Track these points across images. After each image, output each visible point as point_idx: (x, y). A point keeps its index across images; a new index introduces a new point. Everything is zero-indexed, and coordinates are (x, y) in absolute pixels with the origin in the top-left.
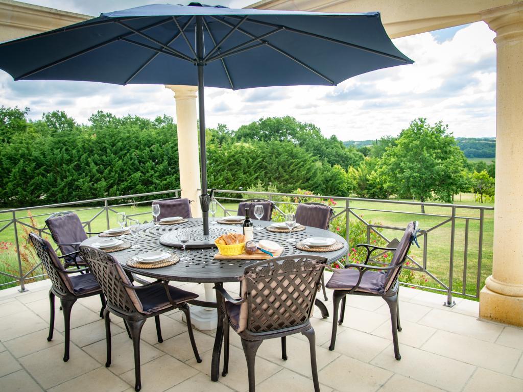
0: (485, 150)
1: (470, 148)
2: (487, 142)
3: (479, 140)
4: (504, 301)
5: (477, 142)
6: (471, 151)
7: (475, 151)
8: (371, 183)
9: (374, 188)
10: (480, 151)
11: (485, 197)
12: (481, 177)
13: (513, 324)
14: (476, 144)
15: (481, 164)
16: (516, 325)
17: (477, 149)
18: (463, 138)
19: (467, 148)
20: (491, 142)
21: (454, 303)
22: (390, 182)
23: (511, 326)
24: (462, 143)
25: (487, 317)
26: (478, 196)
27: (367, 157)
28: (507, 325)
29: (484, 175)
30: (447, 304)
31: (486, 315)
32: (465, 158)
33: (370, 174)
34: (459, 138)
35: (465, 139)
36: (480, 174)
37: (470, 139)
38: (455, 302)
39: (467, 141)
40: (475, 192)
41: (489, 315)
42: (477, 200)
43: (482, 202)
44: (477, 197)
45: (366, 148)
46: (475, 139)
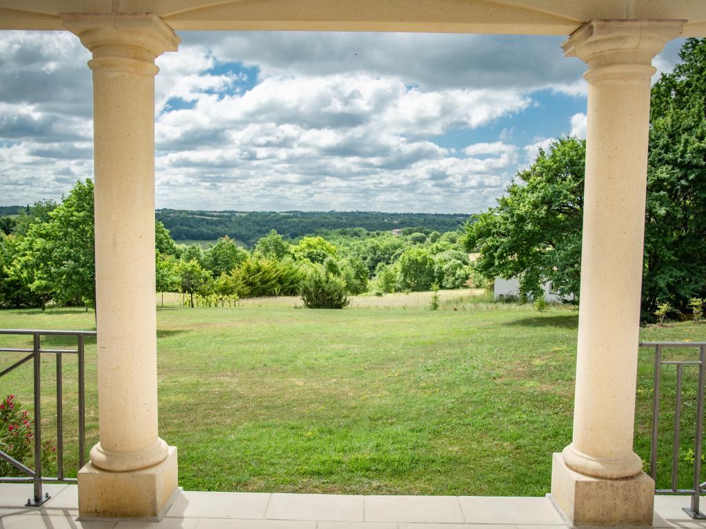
0: (202, 229)
1: (181, 225)
2: (204, 217)
3: (192, 213)
4: (114, 481)
5: (190, 216)
6: (182, 230)
7: (188, 230)
8: (12, 281)
9: (18, 290)
10: (194, 230)
11: (197, 297)
12: (190, 269)
13: (129, 516)
14: (188, 220)
15: (194, 250)
16: (133, 516)
17: (190, 226)
18: (171, 210)
19: (176, 225)
20: (209, 218)
21: (47, 496)
22: (40, 278)
23: (127, 519)
24: (170, 217)
25: (91, 512)
26: (188, 296)
27: (10, 235)
28: (121, 519)
29: (193, 266)
30: (33, 502)
31: (89, 509)
32: (171, 241)
33: (11, 265)
34: (165, 209)
35: (174, 211)
36: (189, 264)
37: (181, 212)
38: (49, 495)
39: (176, 215)
40: (184, 292)
41: (94, 509)
42: (185, 304)
43: (193, 306)
44: (185, 299)
45: (8, 220)
46: (187, 212)
